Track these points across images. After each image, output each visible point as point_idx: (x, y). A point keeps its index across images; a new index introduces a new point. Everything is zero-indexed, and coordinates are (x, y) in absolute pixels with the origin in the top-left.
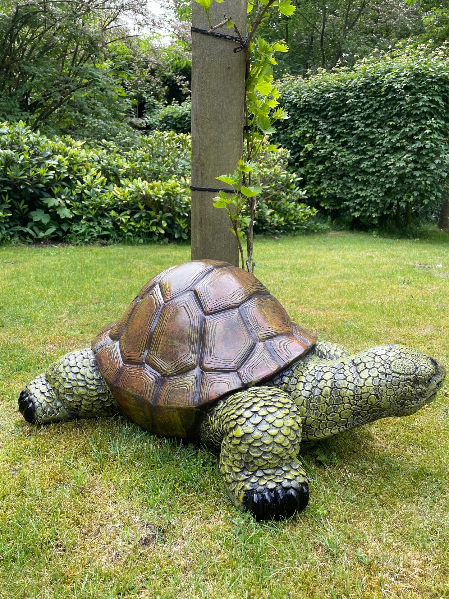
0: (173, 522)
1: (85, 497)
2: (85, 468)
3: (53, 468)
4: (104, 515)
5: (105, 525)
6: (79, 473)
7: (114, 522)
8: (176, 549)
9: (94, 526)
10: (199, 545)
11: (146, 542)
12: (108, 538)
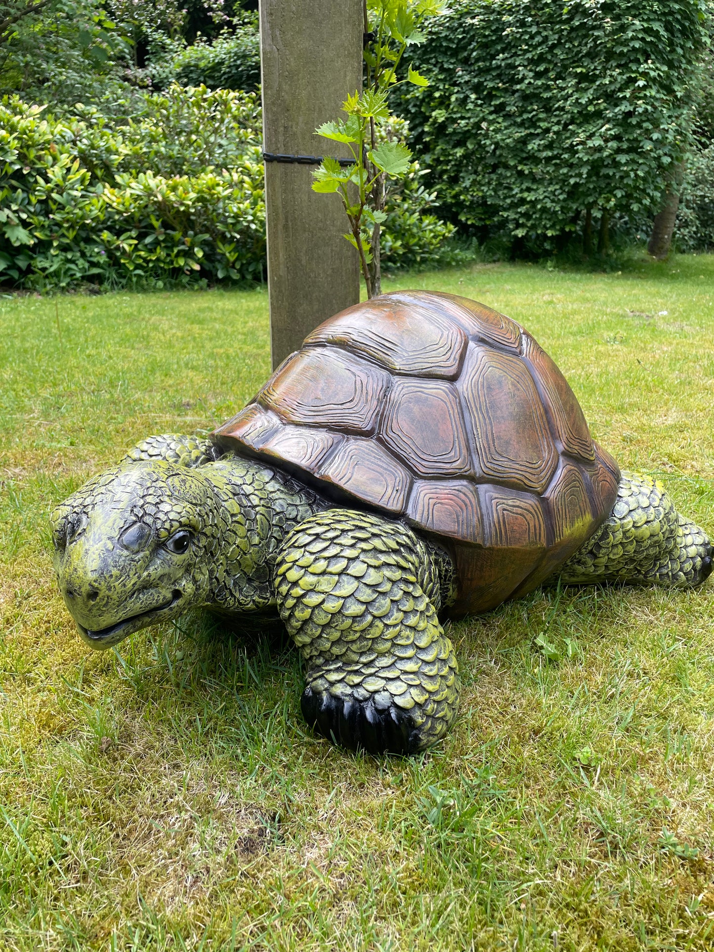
0: (297, 799)
1: (115, 760)
2: (109, 700)
3: (44, 704)
4: (158, 795)
5: (162, 816)
6: (95, 712)
7: (180, 809)
8: (311, 854)
9: (141, 820)
10: (355, 845)
11: (249, 847)
12: (171, 842)
